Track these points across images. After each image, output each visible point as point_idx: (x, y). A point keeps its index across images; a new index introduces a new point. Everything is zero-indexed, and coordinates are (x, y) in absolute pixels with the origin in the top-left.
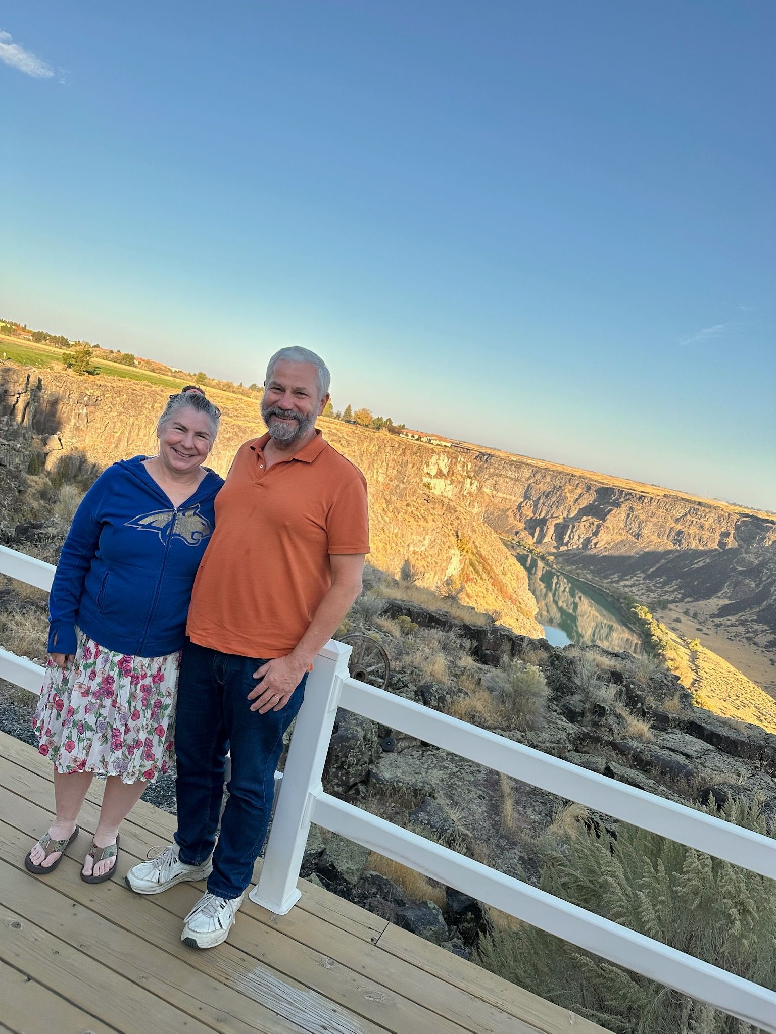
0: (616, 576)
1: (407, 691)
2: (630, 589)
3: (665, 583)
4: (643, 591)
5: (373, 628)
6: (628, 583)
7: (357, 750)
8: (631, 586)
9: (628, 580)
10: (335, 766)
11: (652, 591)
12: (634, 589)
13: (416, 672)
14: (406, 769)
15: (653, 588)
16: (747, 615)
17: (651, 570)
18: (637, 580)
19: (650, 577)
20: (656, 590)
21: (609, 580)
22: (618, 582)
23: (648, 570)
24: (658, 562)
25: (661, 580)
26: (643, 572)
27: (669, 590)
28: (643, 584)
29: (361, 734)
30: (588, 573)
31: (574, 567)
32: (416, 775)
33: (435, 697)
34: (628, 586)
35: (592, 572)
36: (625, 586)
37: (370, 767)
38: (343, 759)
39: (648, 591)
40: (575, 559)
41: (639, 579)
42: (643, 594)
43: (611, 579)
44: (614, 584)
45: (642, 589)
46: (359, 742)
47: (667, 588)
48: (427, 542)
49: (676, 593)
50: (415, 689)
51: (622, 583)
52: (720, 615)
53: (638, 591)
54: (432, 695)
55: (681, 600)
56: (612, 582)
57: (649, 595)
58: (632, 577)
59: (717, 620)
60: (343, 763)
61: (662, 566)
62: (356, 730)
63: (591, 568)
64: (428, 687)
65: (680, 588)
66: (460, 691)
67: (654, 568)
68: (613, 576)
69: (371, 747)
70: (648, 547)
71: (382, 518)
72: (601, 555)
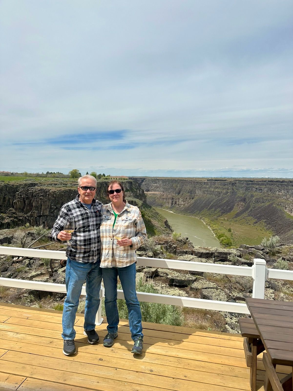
0: (198, 212)
3: (215, 210)
6: (202, 213)
16: (245, 214)
17: (209, 207)
18: (205, 212)
19: (209, 209)
20: (212, 214)
24: (210, 204)
25: (213, 210)
26: (206, 208)
27: (217, 213)
28: (207, 212)
35: (189, 213)
40: (182, 209)
43: (196, 213)
47: (216, 212)
49: (219, 213)
51: (200, 214)
52: (235, 217)
53: (206, 215)
55: (222, 215)
58: (203, 211)
59: (235, 219)
61: (212, 204)
63: (189, 211)
65: (220, 211)
70: (206, 199)
72: (191, 206)
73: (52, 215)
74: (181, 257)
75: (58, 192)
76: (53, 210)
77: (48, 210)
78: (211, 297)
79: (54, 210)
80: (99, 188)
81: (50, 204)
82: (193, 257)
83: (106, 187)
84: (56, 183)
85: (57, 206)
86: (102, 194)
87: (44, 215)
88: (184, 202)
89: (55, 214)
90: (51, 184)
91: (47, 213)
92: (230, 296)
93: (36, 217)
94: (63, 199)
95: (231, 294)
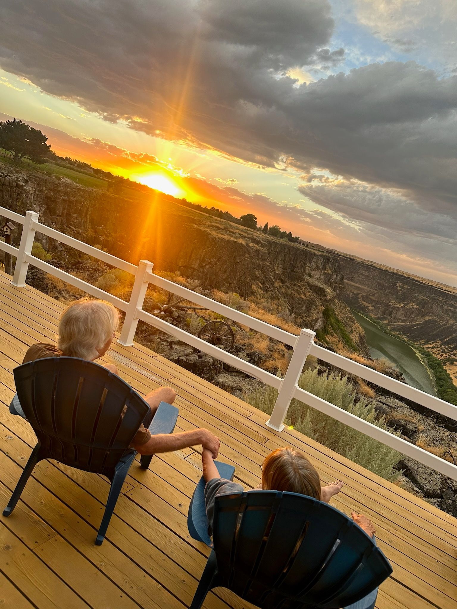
0: (423, 341)
1: (243, 353)
2: (431, 350)
4: (439, 352)
5: (235, 326)
6: (430, 346)
7: (209, 367)
8: (432, 348)
9: (430, 344)
10: (198, 373)
11: (445, 352)
12: (434, 350)
13: (250, 346)
14: (231, 379)
15: (446, 351)
17: (446, 339)
18: (436, 345)
19: (445, 344)
20: (448, 352)
21: (418, 343)
22: (424, 345)
23: (444, 339)
24: (451, 335)
25: (452, 346)
26: (441, 340)
28: (439, 347)
29: (211, 360)
30: (405, 337)
31: (397, 333)
32: (235, 383)
33: (257, 357)
34: (430, 347)
35: (408, 337)
36: (428, 348)
37: (214, 376)
38: (202, 370)
39: (442, 352)
40: (398, 328)
41: (437, 344)
42: (439, 354)
43: (420, 342)
44: (422, 346)
45: (438, 351)
46: (210, 364)
48: (304, 308)
50: (248, 353)
51: (426, 346)
53: (436, 351)
54: (256, 356)
56: (421, 344)
57: (443, 354)
58: (433, 343)
60: (201, 372)
61: (453, 337)
62: (210, 359)
64: (254, 353)
66: (271, 357)
67: (448, 339)
68: (421, 341)
69: (217, 368)
70: (445, 325)
71: (278, 291)
72: (415, 328)
73: (202, 270)
74: (383, 397)
75: (219, 241)
76: (204, 264)
77: (198, 261)
78: (415, 472)
79: (206, 265)
80: (276, 253)
81: (203, 254)
82: (402, 404)
83: (287, 253)
84: (221, 226)
85: (212, 260)
86: (278, 263)
87: (191, 267)
88: (405, 316)
89: (205, 270)
90: (213, 226)
91: (196, 266)
92: (448, 483)
93: (180, 265)
94: (223, 252)
95: (450, 482)
